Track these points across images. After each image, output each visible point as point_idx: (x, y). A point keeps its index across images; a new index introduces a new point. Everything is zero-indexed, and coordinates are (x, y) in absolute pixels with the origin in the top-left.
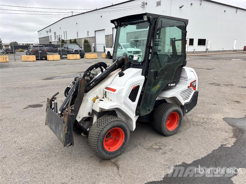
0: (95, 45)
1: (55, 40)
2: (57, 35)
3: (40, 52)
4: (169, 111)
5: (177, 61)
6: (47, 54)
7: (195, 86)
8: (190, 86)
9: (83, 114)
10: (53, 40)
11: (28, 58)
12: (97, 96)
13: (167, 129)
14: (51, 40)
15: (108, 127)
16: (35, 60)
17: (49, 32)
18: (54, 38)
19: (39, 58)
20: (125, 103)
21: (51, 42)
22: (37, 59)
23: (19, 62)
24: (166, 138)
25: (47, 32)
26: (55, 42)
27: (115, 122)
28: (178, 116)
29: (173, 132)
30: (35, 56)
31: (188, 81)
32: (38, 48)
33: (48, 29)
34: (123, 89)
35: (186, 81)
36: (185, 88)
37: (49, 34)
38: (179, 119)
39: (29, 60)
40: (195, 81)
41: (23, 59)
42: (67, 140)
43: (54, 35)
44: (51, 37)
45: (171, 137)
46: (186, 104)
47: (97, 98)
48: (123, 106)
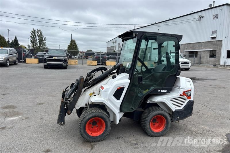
0: (151, 54)
1: (119, 49)
2: (120, 45)
3: (102, 58)
4: (153, 113)
5: (170, 70)
6: (106, 61)
7: (190, 96)
8: (182, 94)
9: (81, 104)
10: (117, 50)
11: (92, 63)
12: (94, 92)
13: (151, 129)
14: (116, 49)
15: (90, 116)
16: (96, 65)
17: (115, 43)
18: (118, 48)
19: (100, 63)
20: (110, 100)
21: (115, 51)
22: (98, 64)
23: (85, 66)
24: (149, 138)
25: (114, 43)
26: (118, 51)
27: (97, 113)
28: (164, 120)
29: (158, 134)
30: (96, 61)
31: (180, 90)
32: (100, 55)
33: (114, 41)
34: (110, 88)
35: (178, 89)
36: (176, 95)
37: (115, 44)
38: (166, 123)
39: (92, 64)
40: (190, 90)
41: (88, 64)
42: (60, 119)
43: (118, 45)
44: (116, 47)
45: (155, 138)
46: (177, 111)
47: (94, 93)
48: (108, 102)
